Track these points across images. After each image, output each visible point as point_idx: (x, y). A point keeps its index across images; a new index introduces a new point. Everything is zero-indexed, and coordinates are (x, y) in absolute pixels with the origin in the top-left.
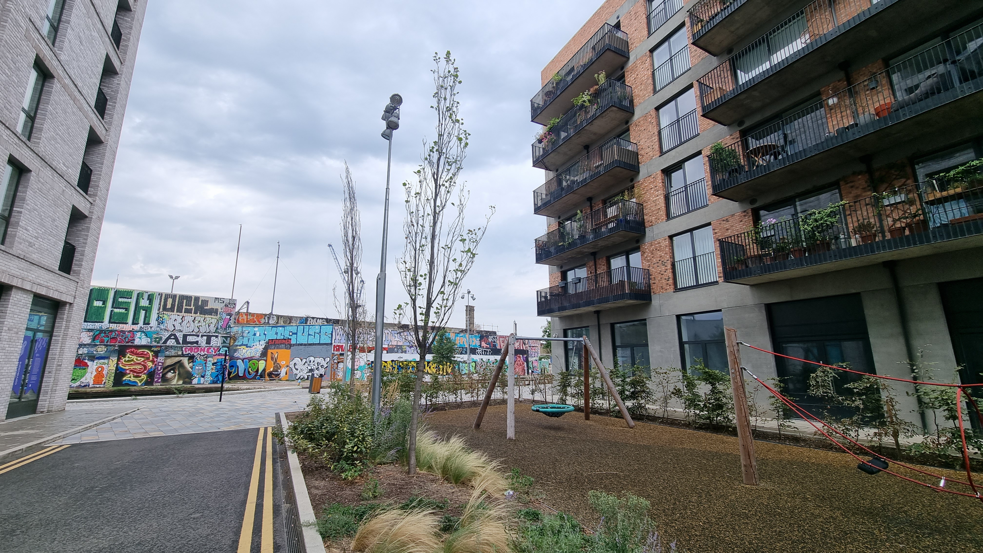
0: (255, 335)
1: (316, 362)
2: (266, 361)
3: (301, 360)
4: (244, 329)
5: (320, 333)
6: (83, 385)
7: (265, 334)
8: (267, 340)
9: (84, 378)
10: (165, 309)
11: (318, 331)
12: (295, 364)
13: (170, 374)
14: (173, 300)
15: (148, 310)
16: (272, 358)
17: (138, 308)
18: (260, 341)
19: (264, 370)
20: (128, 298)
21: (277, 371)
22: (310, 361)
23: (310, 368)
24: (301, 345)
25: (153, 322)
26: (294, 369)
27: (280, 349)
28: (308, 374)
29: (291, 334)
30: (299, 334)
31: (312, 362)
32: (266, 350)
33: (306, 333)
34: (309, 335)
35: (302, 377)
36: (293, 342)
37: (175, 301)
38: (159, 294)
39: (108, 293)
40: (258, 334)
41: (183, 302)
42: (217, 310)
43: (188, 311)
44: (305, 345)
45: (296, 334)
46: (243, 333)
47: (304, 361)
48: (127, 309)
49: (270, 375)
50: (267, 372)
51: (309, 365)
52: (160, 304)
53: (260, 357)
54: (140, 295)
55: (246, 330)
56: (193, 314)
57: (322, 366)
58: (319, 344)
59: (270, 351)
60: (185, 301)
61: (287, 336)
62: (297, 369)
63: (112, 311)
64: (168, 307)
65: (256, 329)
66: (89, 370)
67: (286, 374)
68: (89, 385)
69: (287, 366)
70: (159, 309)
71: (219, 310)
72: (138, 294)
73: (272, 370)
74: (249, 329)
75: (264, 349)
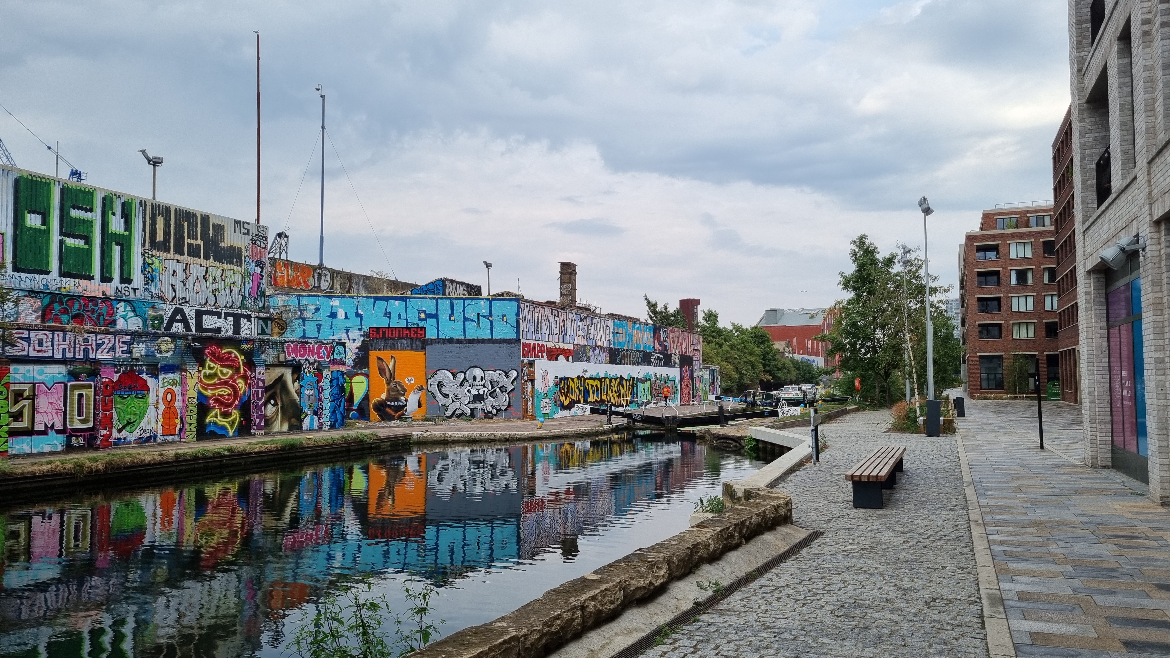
0: (333, 315)
1: (488, 379)
2: (367, 376)
3: (454, 376)
4: (304, 301)
5: (491, 315)
6: (145, 436)
7: (358, 315)
8: (365, 328)
9: (145, 420)
10: (154, 244)
11: (485, 312)
12: (440, 385)
13: (269, 406)
14: (165, 219)
15: (125, 243)
16: (382, 371)
17: (107, 237)
18: (347, 331)
19: (366, 398)
20: (86, 210)
21: (398, 400)
22: (474, 378)
23: (474, 392)
24: (451, 341)
25: (138, 279)
26: (438, 395)
27: (398, 349)
28: (472, 406)
29: (423, 316)
30: (444, 316)
31: (478, 379)
32: (364, 349)
33: (458, 315)
34: (466, 319)
35: (458, 412)
36: (431, 334)
37: (170, 225)
38: (141, 203)
39: (49, 191)
40: (341, 315)
41: (183, 225)
42: (240, 250)
43: (194, 252)
44: (459, 341)
45: (436, 316)
46: (301, 311)
47: (461, 376)
48: (88, 240)
49: (381, 407)
50: (373, 401)
51: (472, 386)
52: (144, 230)
53: (354, 367)
54: (107, 202)
55: (310, 303)
56: (202, 260)
57: (503, 389)
58: (491, 341)
59: (373, 355)
60: (186, 223)
61: (413, 320)
62: (446, 396)
63: (61, 243)
64: (158, 240)
65: (335, 302)
66: (152, 398)
67: (420, 406)
68: (155, 437)
69: (421, 389)
70: (144, 245)
71: (244, 253)
72: (104, 199)
73: (384, 396)
74: (318, 302)
75: (360, 349)
